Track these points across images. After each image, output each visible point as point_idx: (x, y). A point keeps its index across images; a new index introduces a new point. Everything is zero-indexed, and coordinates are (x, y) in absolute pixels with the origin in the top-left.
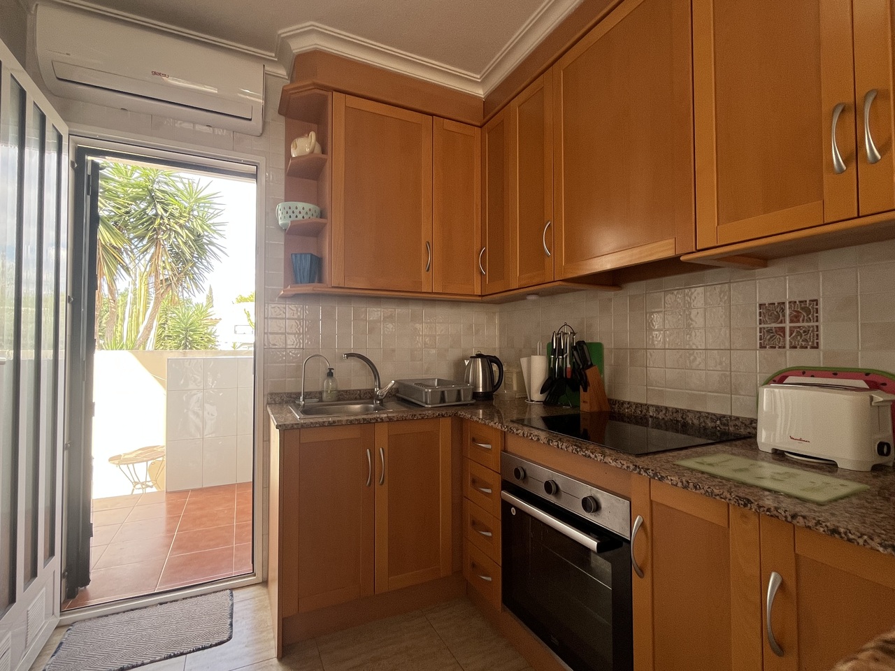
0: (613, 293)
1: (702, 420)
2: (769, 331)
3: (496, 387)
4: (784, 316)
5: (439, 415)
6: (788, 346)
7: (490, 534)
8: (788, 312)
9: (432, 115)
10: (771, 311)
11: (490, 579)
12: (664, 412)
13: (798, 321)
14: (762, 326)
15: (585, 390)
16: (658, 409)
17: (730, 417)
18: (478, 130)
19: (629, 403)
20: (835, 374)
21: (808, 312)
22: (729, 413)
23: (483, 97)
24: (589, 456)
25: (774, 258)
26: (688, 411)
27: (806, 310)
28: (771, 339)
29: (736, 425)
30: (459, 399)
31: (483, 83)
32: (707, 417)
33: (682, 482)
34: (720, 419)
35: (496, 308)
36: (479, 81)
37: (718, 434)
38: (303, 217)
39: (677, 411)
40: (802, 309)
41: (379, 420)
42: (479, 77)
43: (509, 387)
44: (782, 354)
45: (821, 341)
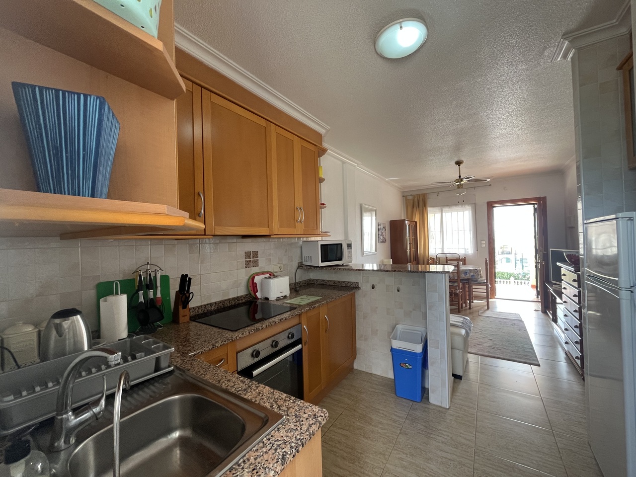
2: (248, 262)
6: (252, 266)
8: (252, 255)
10: (248, 255)
13: (254, 258)
14: (246, 260)
15: (185, 307)
20: (263, 273)
40: (255, 254)
44: (251, 269)
45: (259, 264)
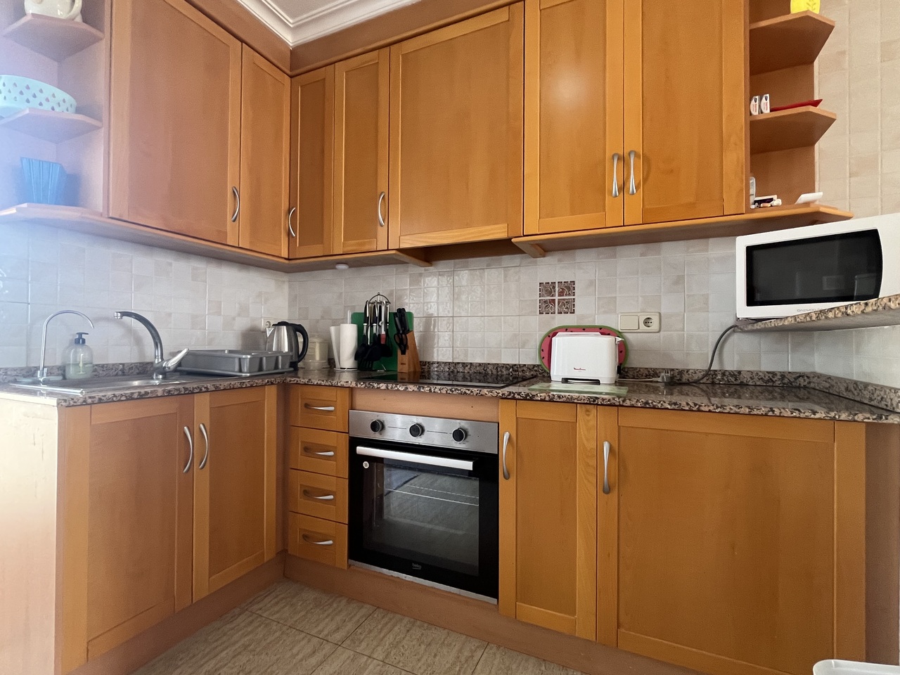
0: (423, 268)
1: (499, 369)
2: (545, 302)
3: (301, 356)
4: (555, 292)
5: (268, 382)
6: (556, 312)
7: (331, 497)
8: (557, 289)
9: (242, 41)
10: (547, 288)
11: (331, 542)
12: (469, 367)
13: (563, 295)
14: (541, 298)
15: (403, 353)
16: (464, 365)
17: (520, 365)
18: (287, 79)
19: (438, 363)
20: (584, 330)
21: (569, 288)
22: (517, 363)
23: (291, 45)
24: (465, 393)
25: (551, 251)
26: (489, 364)
27: (568, 288)
28: (546, 307)
29: (523, 371)
30: (276, 367)
31: (295, 29)
32: (503, 367)
33: (549, 396)
34: (512, 367)
35: (285, 277)
36: (291, 26)
37: (511, 379)
38: (53, 109)
39: (480, 365)
40: (565, 287)
41: (203, 389)
42: (291, 21)
43: (313, 357)
44: (554, 318)
45: (576, 309)
